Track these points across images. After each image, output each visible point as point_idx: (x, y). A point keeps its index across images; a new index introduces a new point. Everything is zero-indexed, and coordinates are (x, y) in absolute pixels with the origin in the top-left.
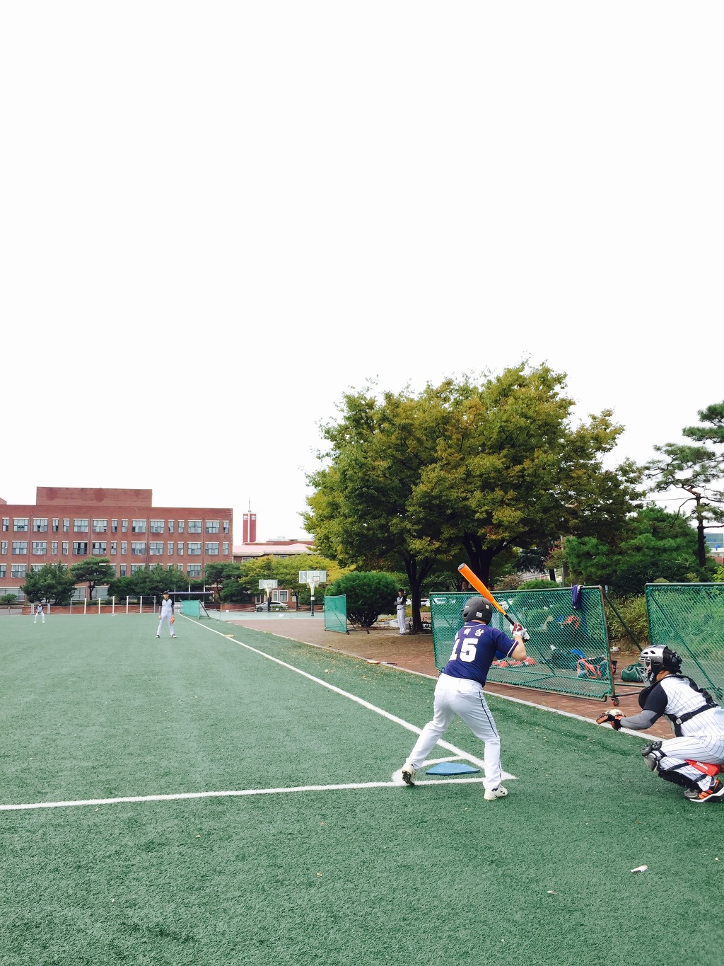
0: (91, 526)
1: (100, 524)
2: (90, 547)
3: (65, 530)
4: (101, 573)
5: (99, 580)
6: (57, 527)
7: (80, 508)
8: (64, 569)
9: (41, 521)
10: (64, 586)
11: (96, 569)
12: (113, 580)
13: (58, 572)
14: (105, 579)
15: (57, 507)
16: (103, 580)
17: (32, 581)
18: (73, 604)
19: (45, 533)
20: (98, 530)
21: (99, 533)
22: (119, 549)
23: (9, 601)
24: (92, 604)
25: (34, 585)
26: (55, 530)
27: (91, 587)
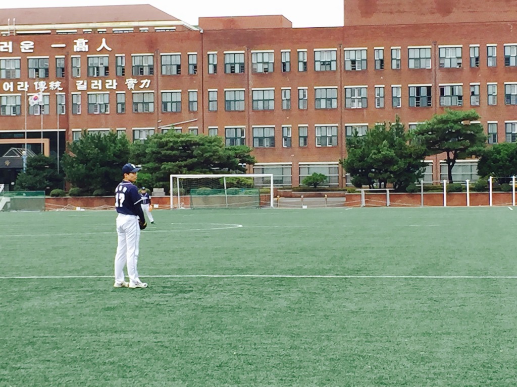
0: (436, 58)
1: (451, 54)
2: (435, 94)
3: (394, 67)
4: (468, 137)
5: (463, 150)
6: (382, 61)
7: (416, 27)
8: (406, 132)
9: (356, 53)
10: (408, 160)
11: (458, 131)
12: (486, 149)
13: (396, 138)
14: (475, 148)
15: (379, 27)
16: (471, 149)
17: (359, 151)
18: (426, 189)
19: (363, 72)
20: (447, 64)
21: (450, 70)
22: (484, 97)
23: (316, 185)
24: (456, 190)
25: (362, 158)
26: (378, 67)
27: (450, 163)
